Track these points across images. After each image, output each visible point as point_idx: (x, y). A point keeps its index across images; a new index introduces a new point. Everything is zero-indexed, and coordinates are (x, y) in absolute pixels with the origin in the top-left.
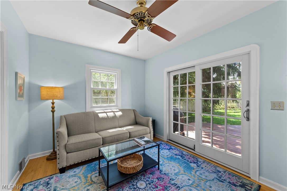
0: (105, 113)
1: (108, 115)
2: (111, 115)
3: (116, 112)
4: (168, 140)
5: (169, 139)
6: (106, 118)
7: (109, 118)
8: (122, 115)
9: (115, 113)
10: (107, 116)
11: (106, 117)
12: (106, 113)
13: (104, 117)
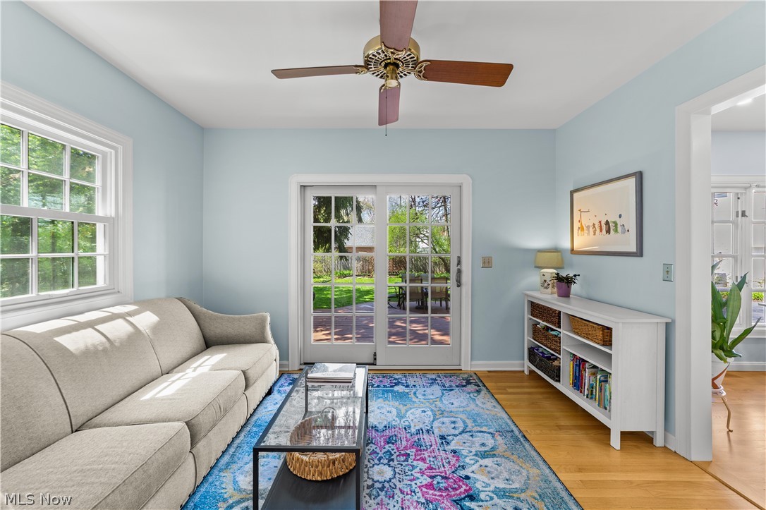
0: (90, 330)
1: (109, 336)
2: (117, 329)
3: (130, 314)
4: (301, 364)
5: (302, 362)
6: (105, 350)
7: (117, 344)
8: (159, 322)
9: (129, 318)
10: (104, 340)
11: (102, 344)
12: (91, 324)
13: (95, 346)
